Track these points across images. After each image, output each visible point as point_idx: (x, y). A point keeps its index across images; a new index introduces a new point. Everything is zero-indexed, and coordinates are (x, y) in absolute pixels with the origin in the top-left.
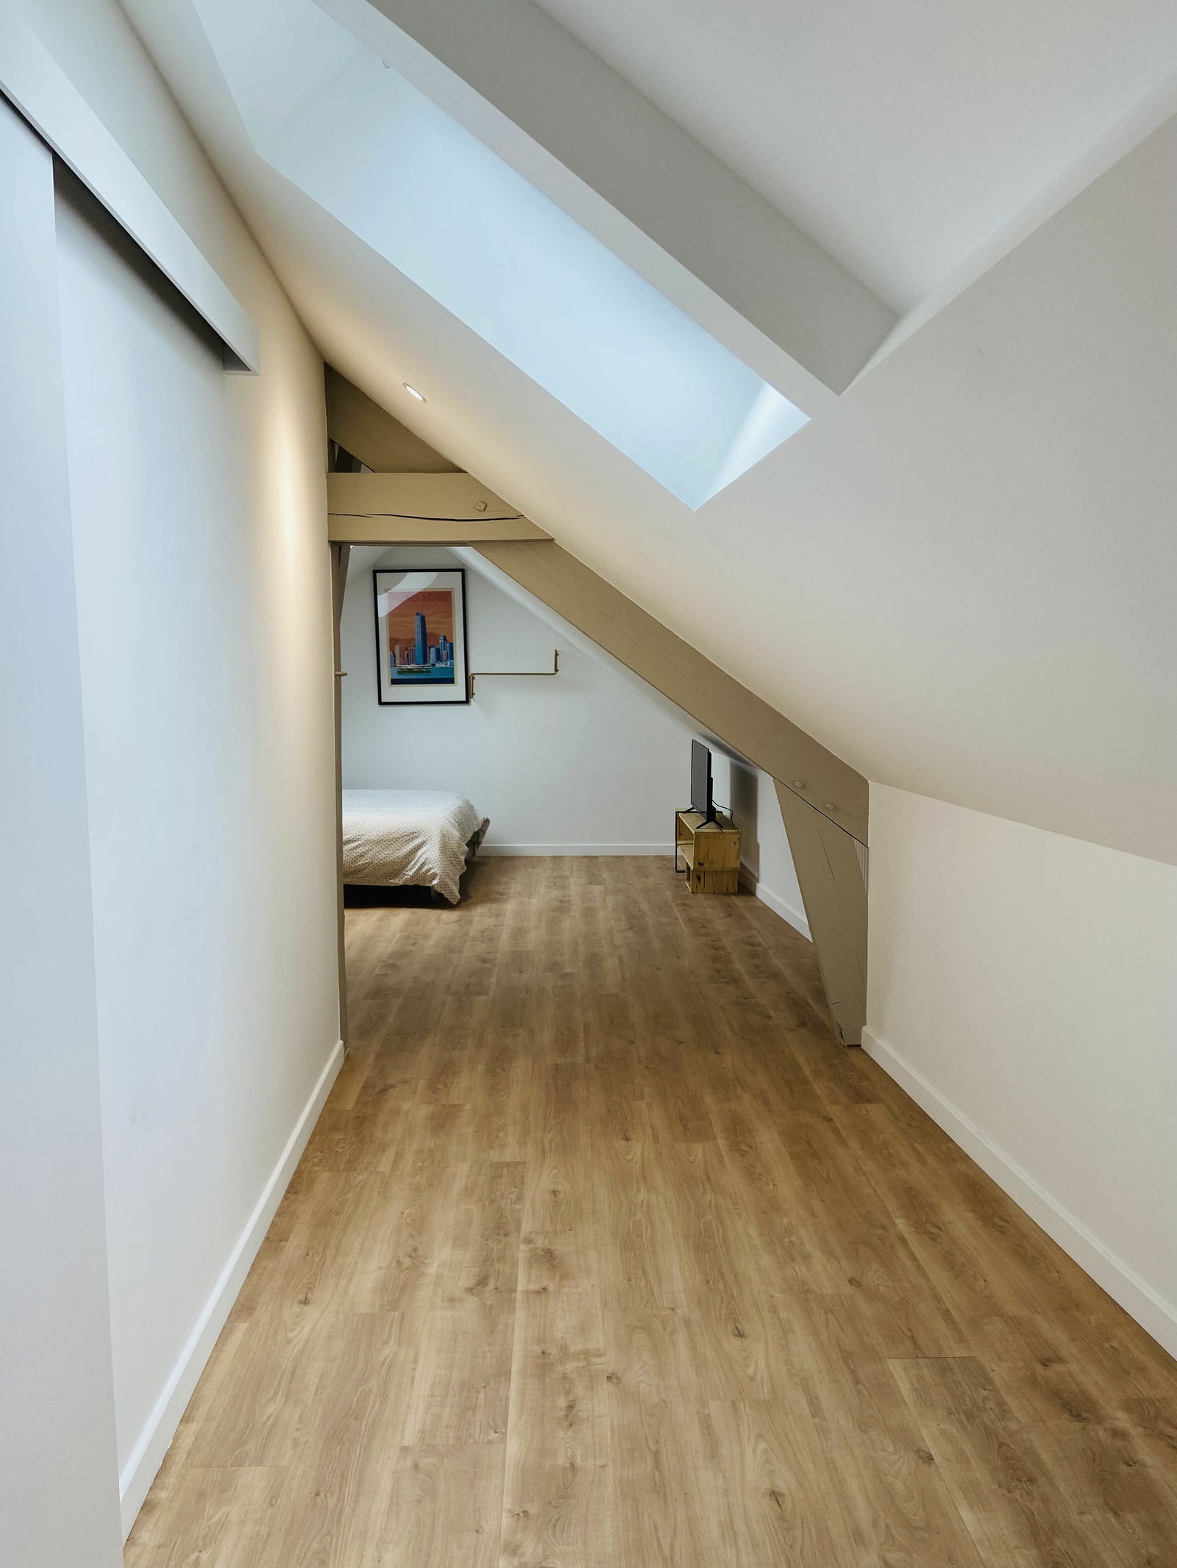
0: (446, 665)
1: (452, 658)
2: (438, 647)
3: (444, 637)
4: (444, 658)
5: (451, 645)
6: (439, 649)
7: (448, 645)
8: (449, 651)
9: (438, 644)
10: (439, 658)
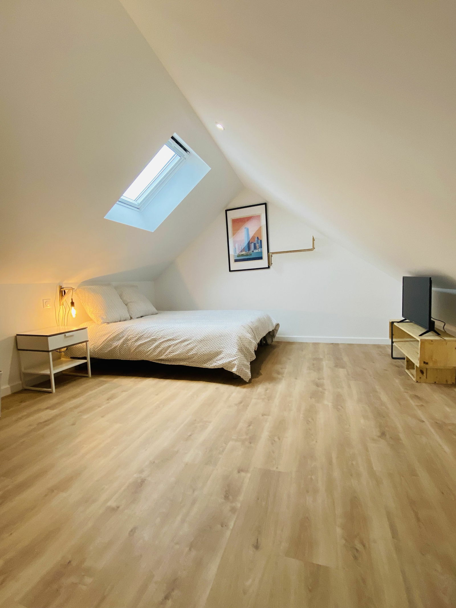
0: (259, 251)
1: (261, 247)
2: (254, 243)
3: (258, 237)
4: (258, 247)
5: (261, 241)
6: (255, 243)
7: (259, 241)
8: (260, 244)
9: (255, 241)
10: (255, 248)
